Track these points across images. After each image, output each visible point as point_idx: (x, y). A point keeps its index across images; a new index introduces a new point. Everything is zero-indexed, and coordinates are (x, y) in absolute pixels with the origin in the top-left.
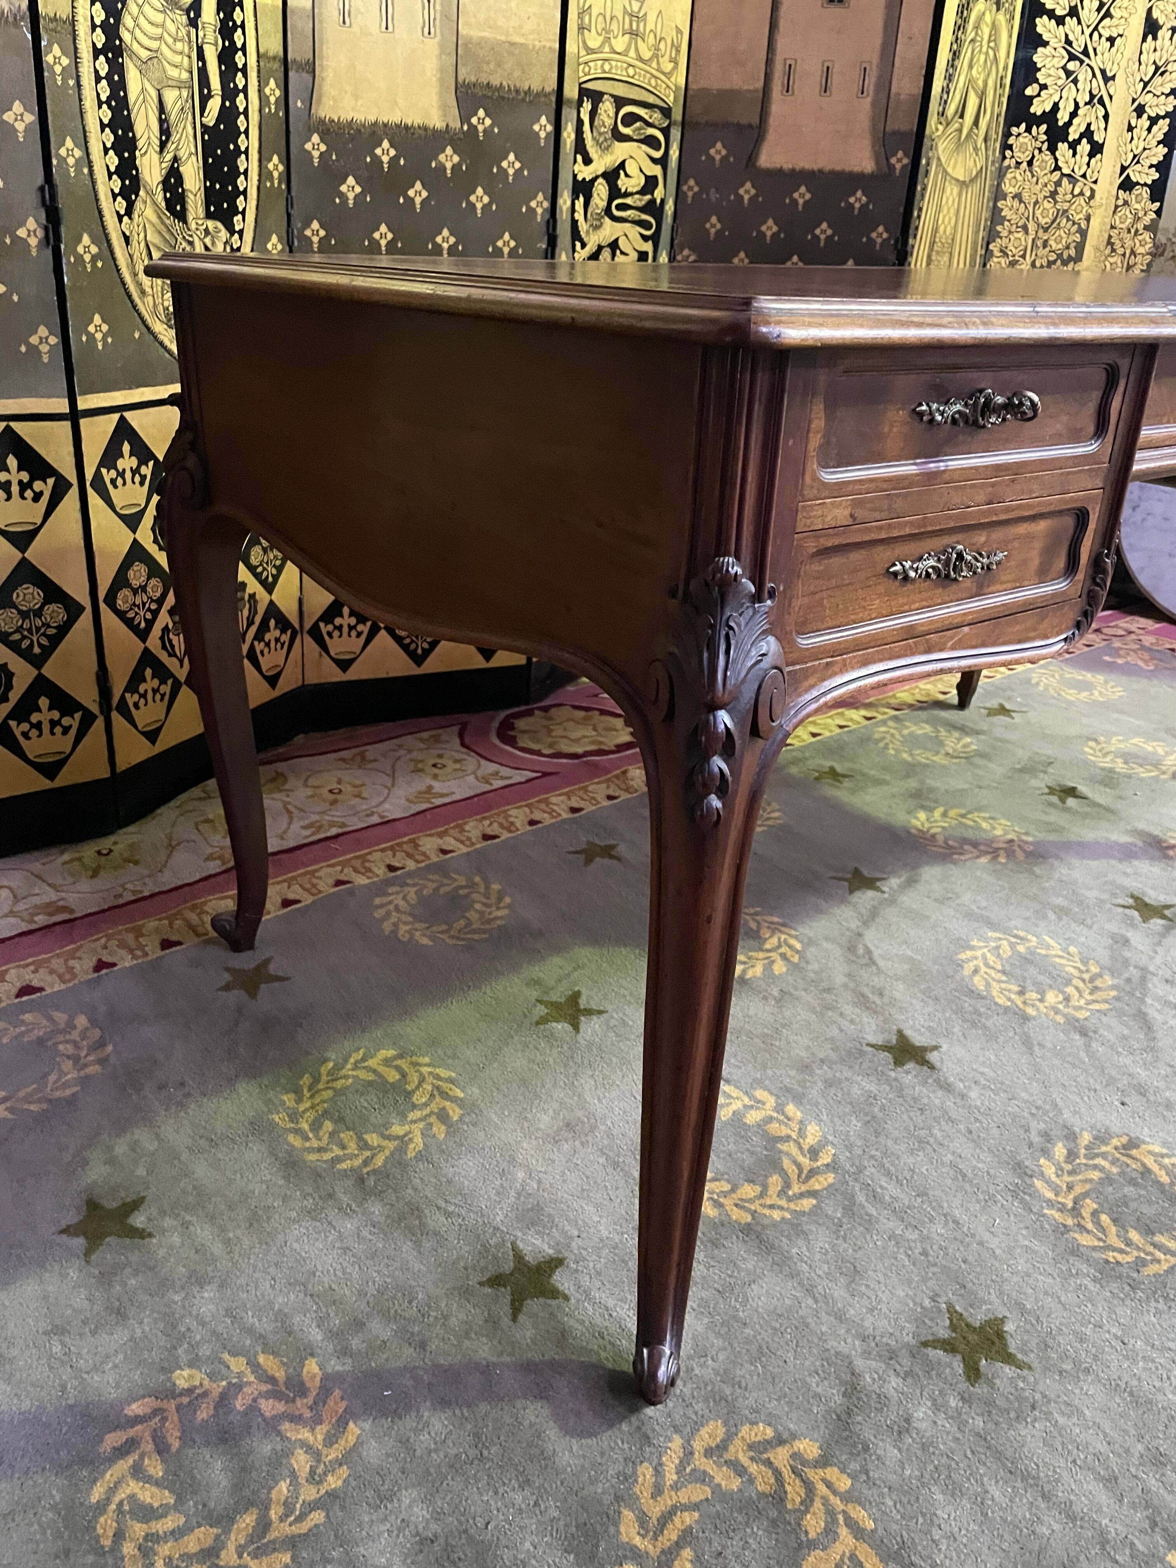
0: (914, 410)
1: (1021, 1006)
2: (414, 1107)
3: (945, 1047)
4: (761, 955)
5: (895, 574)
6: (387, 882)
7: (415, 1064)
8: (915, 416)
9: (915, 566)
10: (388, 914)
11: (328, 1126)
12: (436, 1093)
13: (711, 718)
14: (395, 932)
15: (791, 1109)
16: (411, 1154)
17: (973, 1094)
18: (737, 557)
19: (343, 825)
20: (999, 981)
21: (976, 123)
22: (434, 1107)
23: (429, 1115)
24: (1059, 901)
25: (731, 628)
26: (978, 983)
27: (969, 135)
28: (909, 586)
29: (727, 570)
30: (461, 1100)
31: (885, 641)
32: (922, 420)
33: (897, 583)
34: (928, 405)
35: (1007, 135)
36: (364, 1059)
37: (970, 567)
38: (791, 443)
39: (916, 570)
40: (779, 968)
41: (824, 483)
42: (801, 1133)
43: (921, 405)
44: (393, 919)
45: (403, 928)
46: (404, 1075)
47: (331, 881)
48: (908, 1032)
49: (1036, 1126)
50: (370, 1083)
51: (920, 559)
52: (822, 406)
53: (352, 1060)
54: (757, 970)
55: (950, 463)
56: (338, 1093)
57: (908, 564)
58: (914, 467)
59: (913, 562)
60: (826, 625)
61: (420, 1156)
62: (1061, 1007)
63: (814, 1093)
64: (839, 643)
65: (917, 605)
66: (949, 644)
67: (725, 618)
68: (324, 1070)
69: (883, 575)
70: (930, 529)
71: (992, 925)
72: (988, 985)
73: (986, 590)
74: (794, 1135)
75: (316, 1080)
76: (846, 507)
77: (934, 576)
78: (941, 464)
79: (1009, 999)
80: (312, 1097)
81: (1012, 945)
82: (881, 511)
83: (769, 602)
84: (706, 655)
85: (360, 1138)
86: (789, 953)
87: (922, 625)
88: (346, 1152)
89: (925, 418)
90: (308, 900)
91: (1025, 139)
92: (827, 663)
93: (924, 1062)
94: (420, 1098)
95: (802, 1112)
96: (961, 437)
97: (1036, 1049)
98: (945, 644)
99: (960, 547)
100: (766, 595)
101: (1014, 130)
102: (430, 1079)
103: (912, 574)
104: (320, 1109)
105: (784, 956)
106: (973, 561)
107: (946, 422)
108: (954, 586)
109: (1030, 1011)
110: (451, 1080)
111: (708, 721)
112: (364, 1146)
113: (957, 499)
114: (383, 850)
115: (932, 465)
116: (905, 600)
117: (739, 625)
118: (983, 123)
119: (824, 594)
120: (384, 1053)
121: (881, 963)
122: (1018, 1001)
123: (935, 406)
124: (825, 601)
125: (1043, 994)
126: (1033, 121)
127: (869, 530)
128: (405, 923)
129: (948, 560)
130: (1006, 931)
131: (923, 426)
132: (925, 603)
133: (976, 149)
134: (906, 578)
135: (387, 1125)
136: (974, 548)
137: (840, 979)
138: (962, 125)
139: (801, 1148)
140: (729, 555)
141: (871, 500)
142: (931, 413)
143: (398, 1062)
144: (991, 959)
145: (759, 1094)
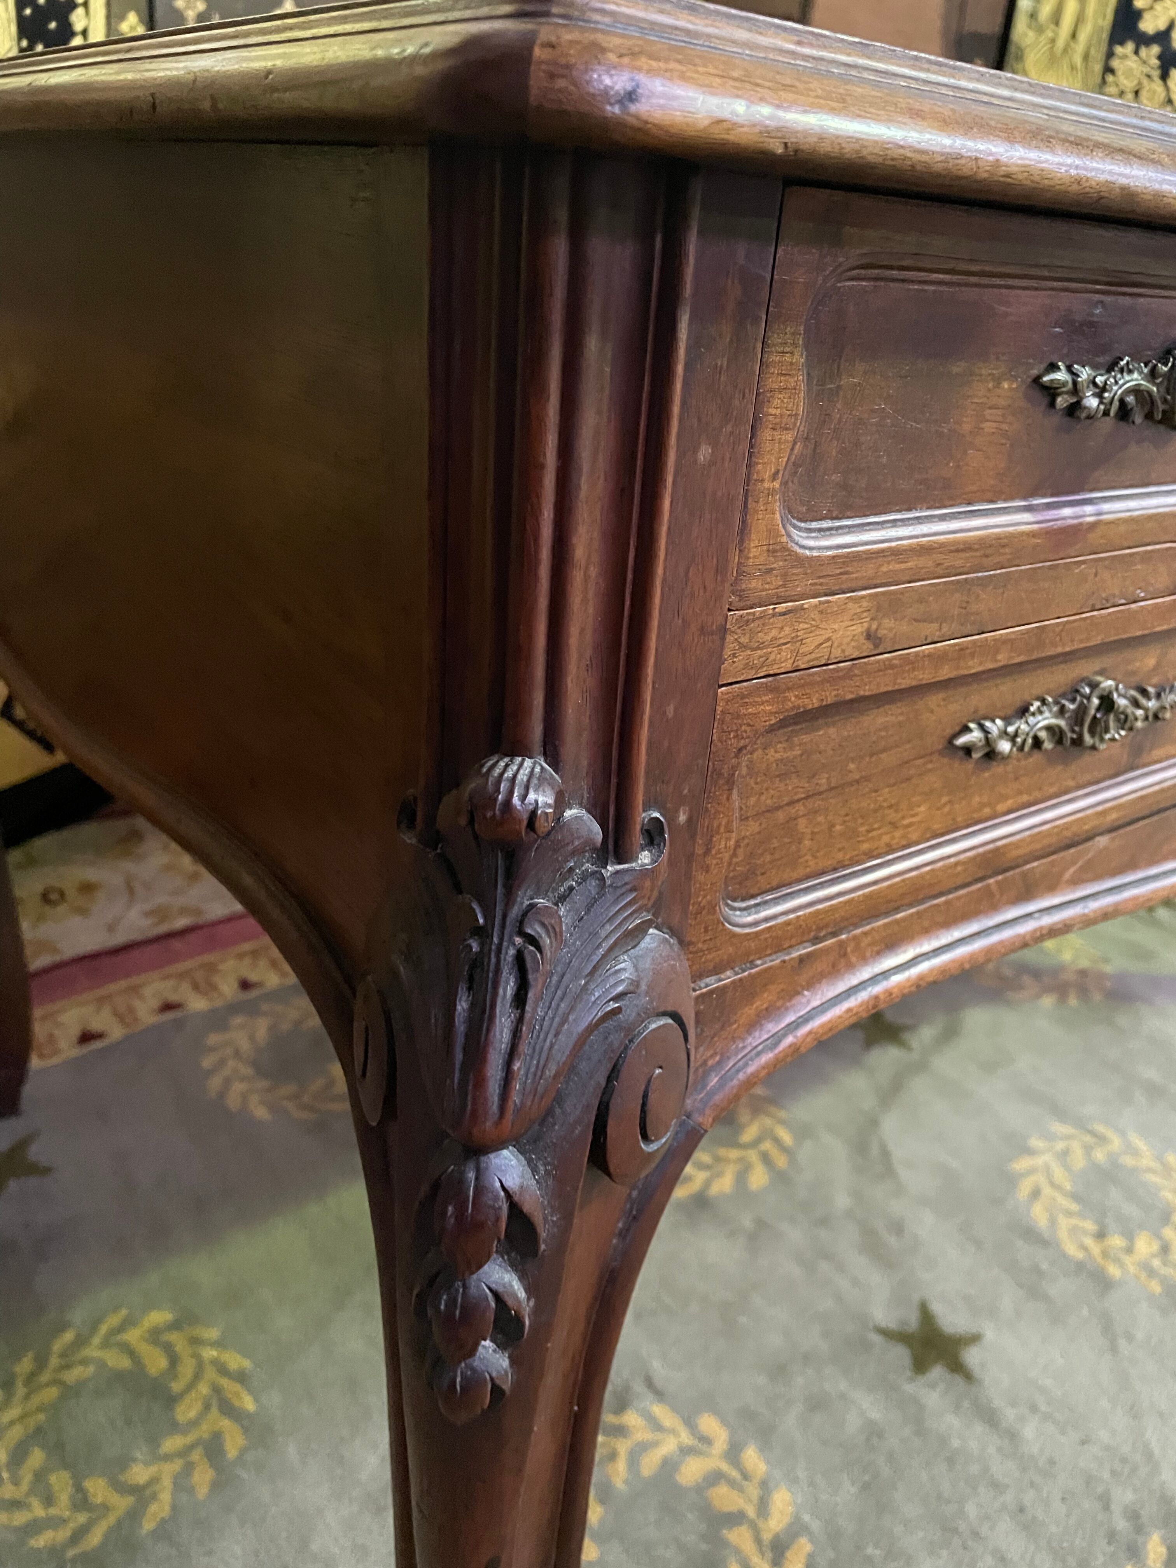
0: (1037, 380)
1: (1099, 1260)
2: (175, 1427)
3: (990, 1334)
4: (734, 1154)
5: (967, 750)
6: (234, 1009)
7: (195, 1341)
8: (1037, 394)
9: (1011, 729)
10: (222, 1062)
11: (37, 1457)
12: (215, 1402)
13: (471, 1175)
14: (222, 1095)
15: (752, 1456)
16: (148, 1525)
17: (1029, 1431)
18: (553, 756)
19: (198, 912)
20: (1069, 1214)
21: (1074, 36)
22: (204, 1431)
23: (191, 1448)
24: (1150, 1073)
25: (533, 941)
26: (1039, 1215)
27: (1065, 50)
28: (997, 769)
29: (508, 802)
30: (249, 1416)
31: (937, 890)
32: (1052, 404)
33: (970, 766)
34: (1069, 369)
35: (1110, 54)
36: (122, 1328)
37: (1124, 721)
38: (704, 453)
39: (1013, 738)
40: (758, 1178)
41: (800, 561)
42: (763, 1507)
43: (1053, 367)
44: (226, 1072)
45: (238, 1087)
46: (174, 1360)
47: (155, 1003)
48: (937, 1308)
49: (1123, 1496)
50: (119, 1376)
51: (1023, 711)
52: (799, 358)
53: (104, 1329)
54: (724, 1184)
55: (1106, 507)
56: (70, 1392)
57: (995, 727)
58: (1027, 517)
59: (1008, 721)
60: (801, 872)
61: (163, 1532)
62: (1156, 1263)
63: (790, 1421)
64: (833, 909)
65: (1009, 803)
66: (1067, 875)
67: (515, 912)
68: (57, 1346)
69: (941, 753)
70: (1051, 652)
71: (1060, 1113)
72: (1053, 1221)
73: (1145, 758)
74: (751, 1512)
75: (41, 1363)
76: (857, 616)
77: (1048, 745)
78: (1089, 509)
79: (1085, 1249)
80: (27, 1397)
81: (1088, 1149)
82: (942, 619)
83: (645, 858)
84: (462, 1005)
85: (79, 1488)
86: (774, 1152)
87: (1016, 845)
88: (53, 1511)
89: (1061, 402)
90: (116, 1032)
91: (1132, 63)
92: (801, 960)
93: (957, 1367)
94: (186, 1411)
95: (768, 1462)
96: (1133, 449)
97: (1122, 1343)
98: (1061, 874)
99: (1108, 683)
100: (638, 839)
101: (1119, 50)
102: (210, 1373)
103: (1005, 746)
104: (32, 1422)
105: (766, 1159)
106: (1130, 710)
107: (1106, 413)
108: (1088, 758)
109: (1114, 1271)
110: (241, 1377)
111: (461, 1182)
112: (81, 1501)
113: (1112, 584)
114: (241, 956)
115: (1067, 512)
116: (985, 799)
117: (554, 932)
118: (1083, 36)
119: (800, 808)
120: (159, 1317)
121: (904, 1174)
122: (1095, 1249)
123: (1085, 374)
124: (802, 824)
125: (1130, 1237)
126: (1143, 40)
127: (913, 663)
128: (242, 1079)
129: (1082, 710)
130: (1081, 1124)
131: (1056, 419)
132: (1025, 798)
133: (1073, 68)
134: (991, 754)
135: (124, 1462)
136: (1134, 680)
137: (842, 1201)
138: (1056, 34)
139: (758, 1541)
140: (526, 753)
141: (921, 598)
142: (1076, 389)
143: (173, 1337)
144: (1059, 1173)
145: (709, 1424)
